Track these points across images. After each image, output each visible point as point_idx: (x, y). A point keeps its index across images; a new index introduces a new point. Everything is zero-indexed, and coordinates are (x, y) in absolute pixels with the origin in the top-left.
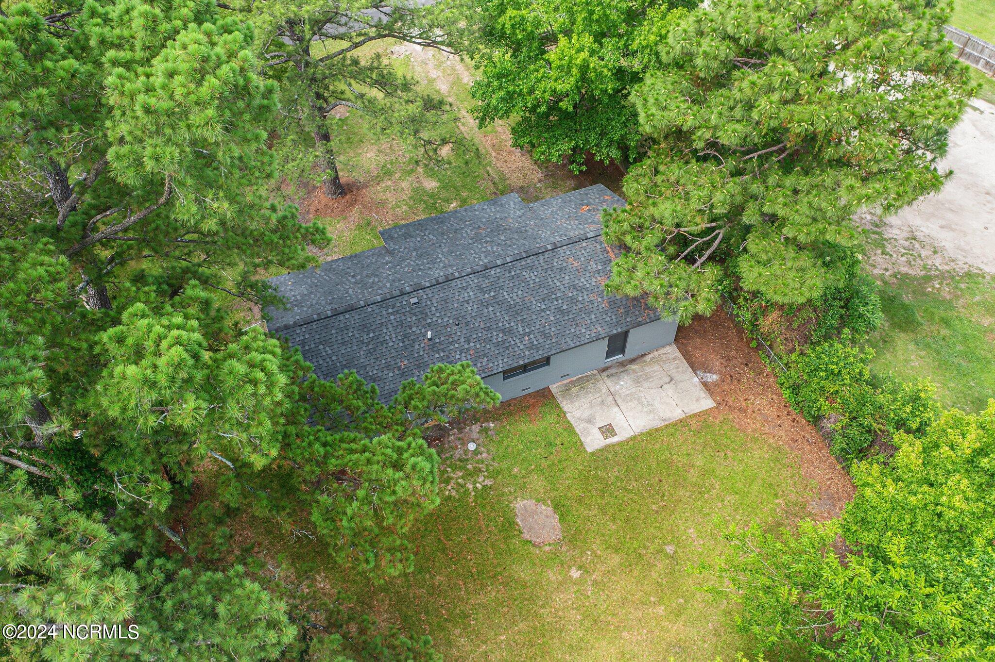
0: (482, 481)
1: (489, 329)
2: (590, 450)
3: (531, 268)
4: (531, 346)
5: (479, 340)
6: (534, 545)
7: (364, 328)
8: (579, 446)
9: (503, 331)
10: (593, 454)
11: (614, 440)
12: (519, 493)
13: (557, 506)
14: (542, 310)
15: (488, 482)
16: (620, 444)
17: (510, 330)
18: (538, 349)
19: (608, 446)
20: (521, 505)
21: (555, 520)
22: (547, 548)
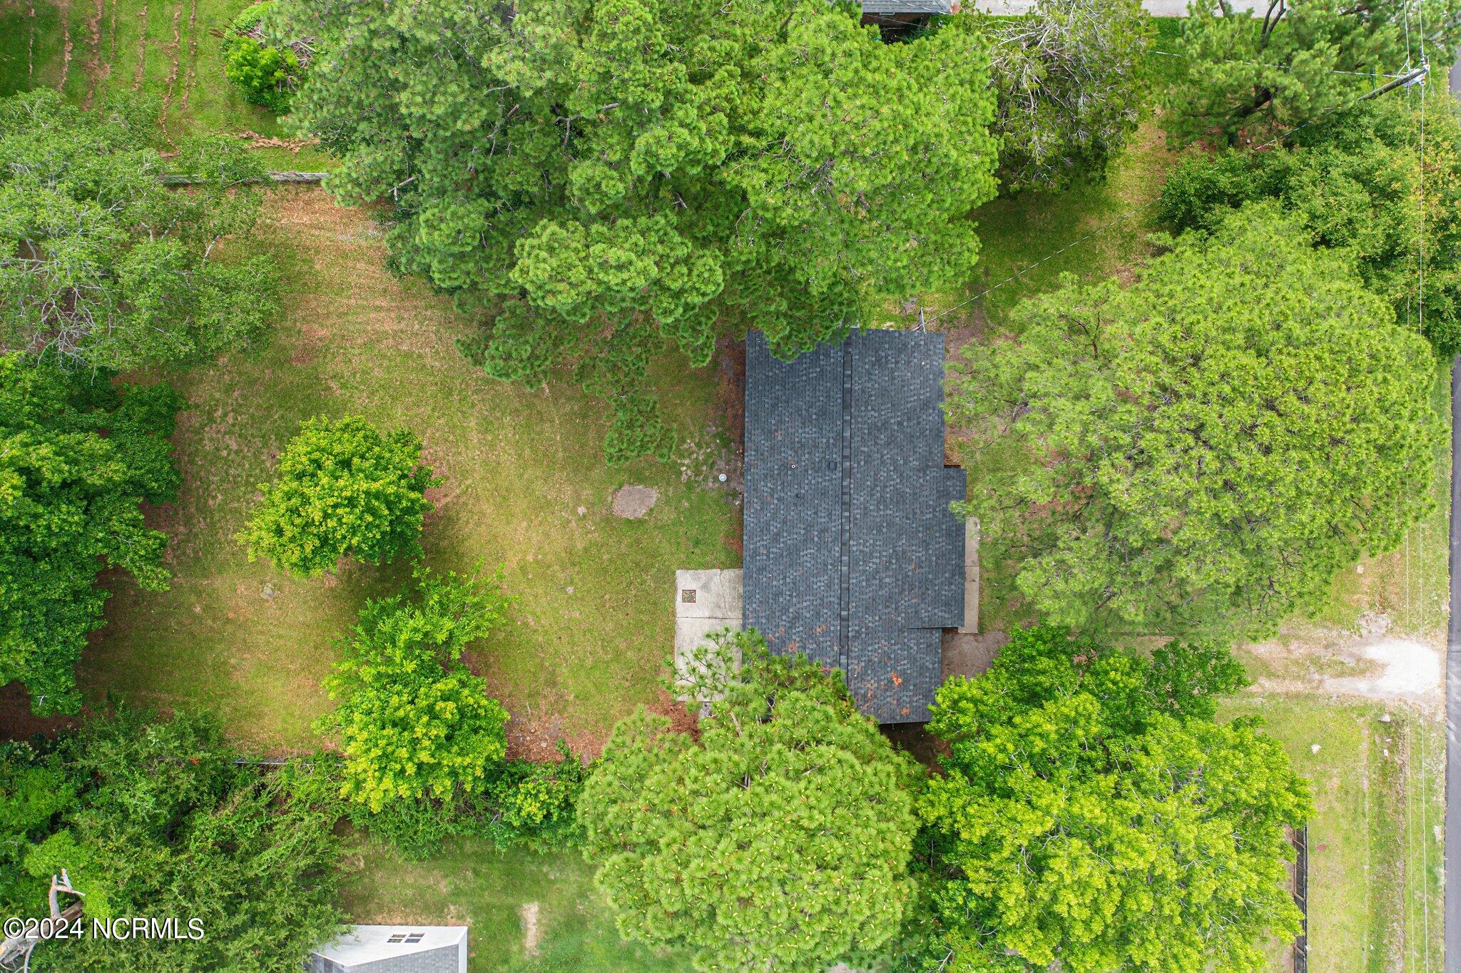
0: (686, 472)
1: (784, 522)
2: (678, 572)
3: (829, 586)
4: (756, 552)
5: (777, 510)
6: (616, 490)
7: (823, 413)
8: (686, 566)
9: (778, 534)
10: (674, 573)
11: (679, 598)
12: (664, 498)
13: (640, 522)
14: (785, 578)
15: (684, 477)
16: (674, 600)
17: (778, 541)
18: (752, 557)
19: (676, 590)
20: (654, 495)
21: (628, 515)
22: (610, 499)
